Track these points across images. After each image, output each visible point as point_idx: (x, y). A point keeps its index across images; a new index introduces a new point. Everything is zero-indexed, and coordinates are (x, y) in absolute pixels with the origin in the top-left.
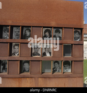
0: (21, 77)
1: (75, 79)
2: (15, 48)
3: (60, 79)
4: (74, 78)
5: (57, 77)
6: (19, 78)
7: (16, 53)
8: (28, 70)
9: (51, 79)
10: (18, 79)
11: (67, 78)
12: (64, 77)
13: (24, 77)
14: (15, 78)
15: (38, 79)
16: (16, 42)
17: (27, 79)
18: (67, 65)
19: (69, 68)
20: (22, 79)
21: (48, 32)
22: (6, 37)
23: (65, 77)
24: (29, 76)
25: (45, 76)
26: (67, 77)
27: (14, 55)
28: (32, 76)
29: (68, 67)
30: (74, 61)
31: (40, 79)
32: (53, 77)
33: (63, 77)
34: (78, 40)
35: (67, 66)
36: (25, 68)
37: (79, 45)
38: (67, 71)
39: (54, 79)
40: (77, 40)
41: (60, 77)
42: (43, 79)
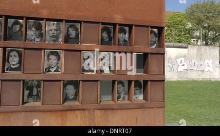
0: (66, 109)
1: (152, 111)
2: (50, 59)
3: (130, 111)
4: (150, 109)
5: (124, 108)
6: (63, 111)
7: (52, 68)
8: (73, 97)
9: (116, 111)
10: (60, 113)
11: (140, 110)
12: (135, 107)
13: (72, 109)
14: (56, 111)
15: (95, 112)
16: (56, 48)
17: (77, 112)
18: (137, 88)
19: (140, 93)
20: (68, 112)
21: (105, 32)
22: (33, 38)
23: (137, 107)
24: (80, 107)
25: (105, 107)
26: (141, 108)
27: (49, 71)
28: (85, 107)
29: (139, 90)
30: (151, 81)
31: (97, 112)
32: (119, 108)
33: (133, 107)
34: (154, 47)
35: (137, 90)
36: (67, 94)
37: (158, 55)
38: (136, 97)
39: (119, 111)
40: (152, 47)
41: (129, 107)
42: (103, 111)
